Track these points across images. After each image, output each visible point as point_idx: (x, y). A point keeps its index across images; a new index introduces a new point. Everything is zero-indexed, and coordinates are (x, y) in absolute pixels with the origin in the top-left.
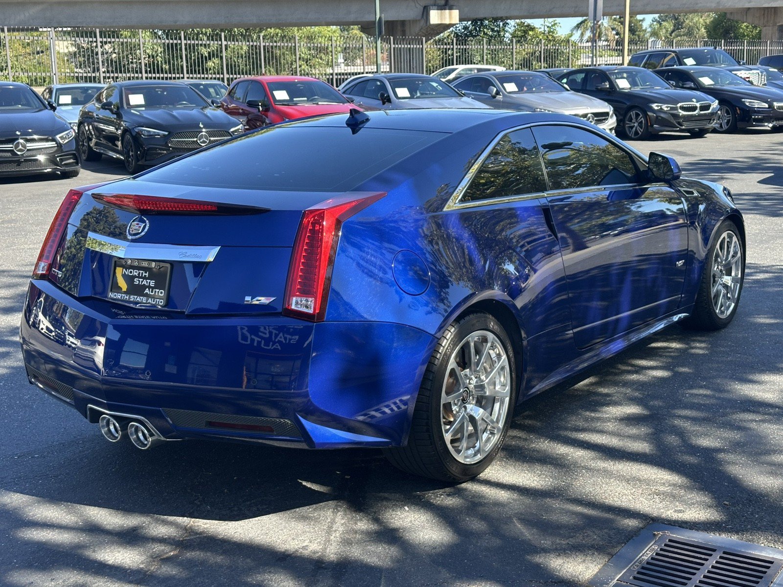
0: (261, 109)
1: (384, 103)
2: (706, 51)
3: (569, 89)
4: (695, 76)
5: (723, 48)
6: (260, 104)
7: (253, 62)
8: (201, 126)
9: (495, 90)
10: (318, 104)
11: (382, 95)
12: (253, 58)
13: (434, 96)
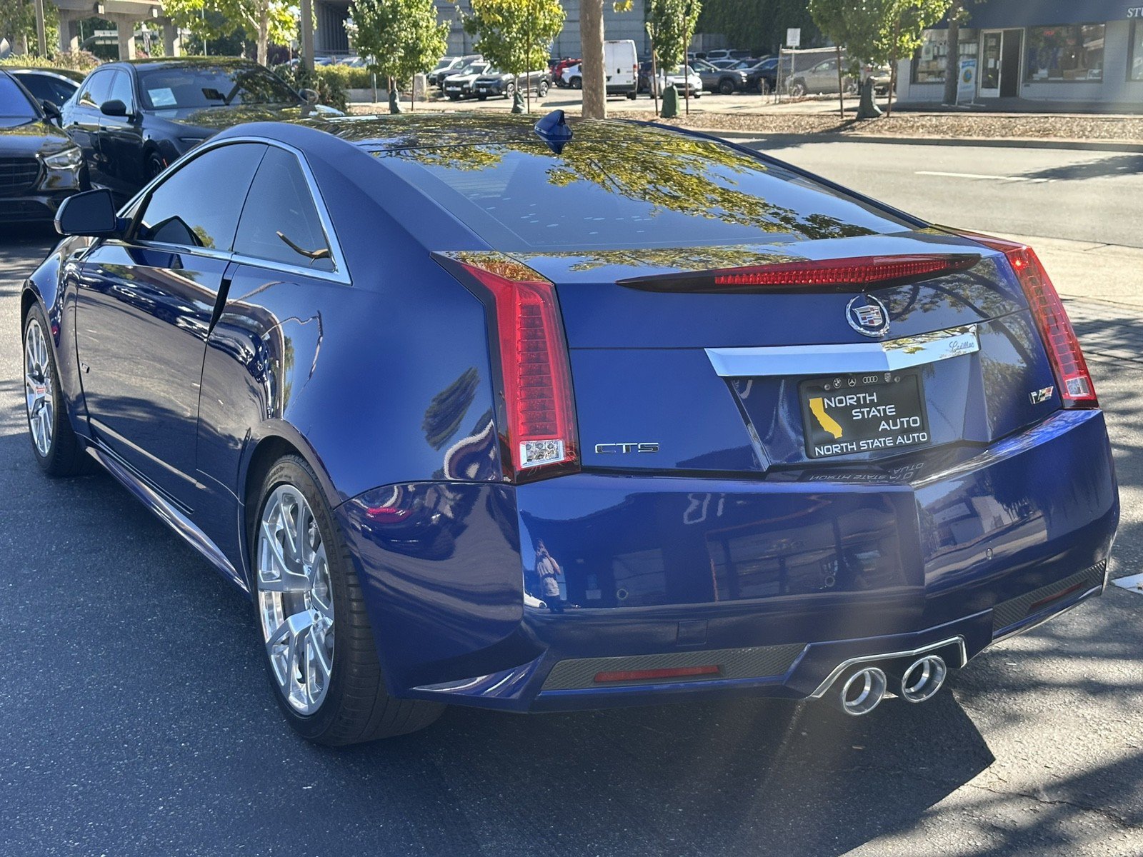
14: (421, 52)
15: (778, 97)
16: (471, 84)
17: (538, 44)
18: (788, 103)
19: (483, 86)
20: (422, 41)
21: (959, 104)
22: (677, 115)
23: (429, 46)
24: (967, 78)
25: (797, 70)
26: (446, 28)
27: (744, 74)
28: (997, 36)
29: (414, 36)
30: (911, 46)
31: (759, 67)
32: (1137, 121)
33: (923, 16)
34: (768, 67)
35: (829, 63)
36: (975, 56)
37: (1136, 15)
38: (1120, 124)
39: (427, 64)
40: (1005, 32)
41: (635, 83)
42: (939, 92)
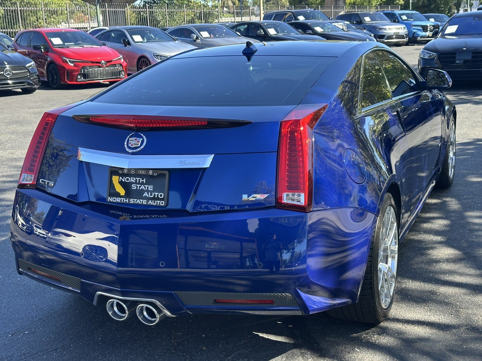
0: (43, 51)
1: (126, 46)
2: (308, 11)
3: (240, 34)
4: (312, 26)
5: (320, 10)
6: (42, 47)
7: (8, 21)
8: (6, 63)
9: (195, 36)
10: (83, 47)
11: (124, 40)
12: (8, 18)
13: (157, 41)
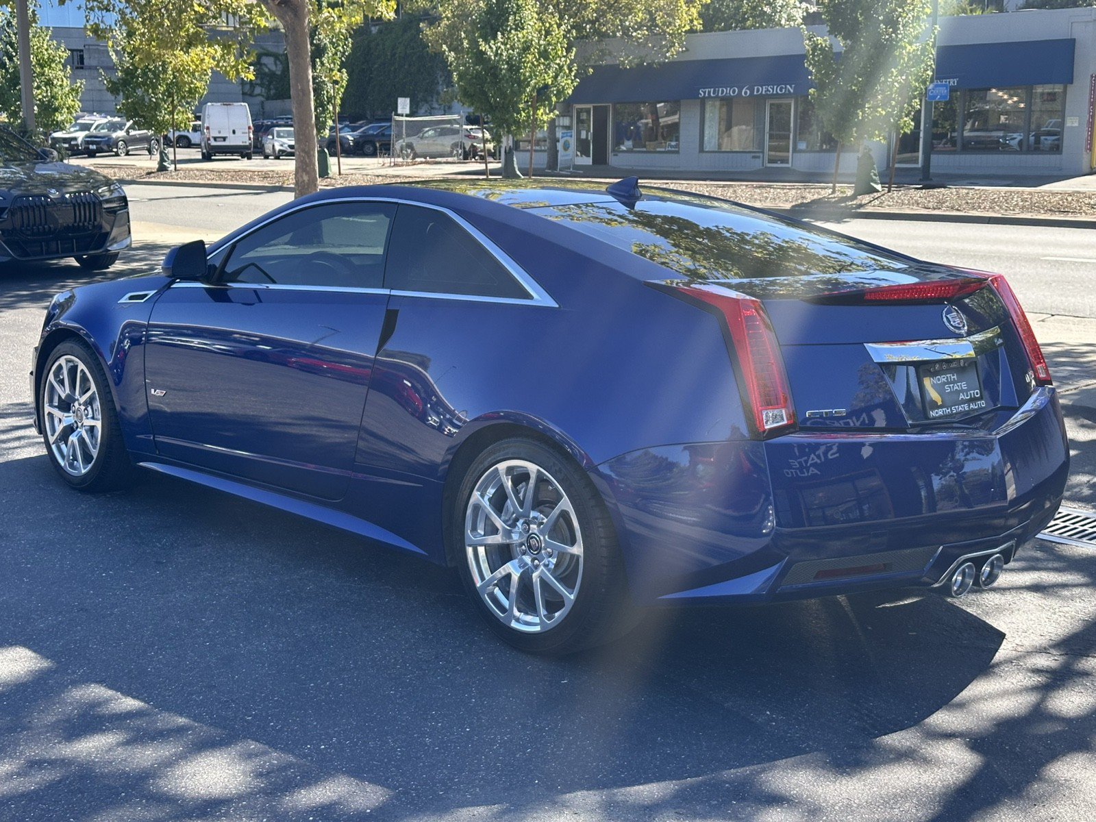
14: (56, 110)
15: (393, 160)
16: (79, 141)
17: (182, 106)
18: (402, 165)
19: (93, 143)
20: (57, 99)
21: (560, 170)
22: (330, 176)
23: (64, 104)
24: (566, 147)
25: (408, 135)
26: (80, 87)
27: (351, 138)
28: (588, 111)
29: (49, 94)
30: (545, 118)
31: (363, 132)
32: (744, 187)
33: (555, 92)
34: (371, 132)
35: (435, 130)
36: (569, 128)
37: (707, 95)
38: (731, 190)
39: (62, 122)
40: (594, 107)
41: (250, 144)
42: (541, 159)
